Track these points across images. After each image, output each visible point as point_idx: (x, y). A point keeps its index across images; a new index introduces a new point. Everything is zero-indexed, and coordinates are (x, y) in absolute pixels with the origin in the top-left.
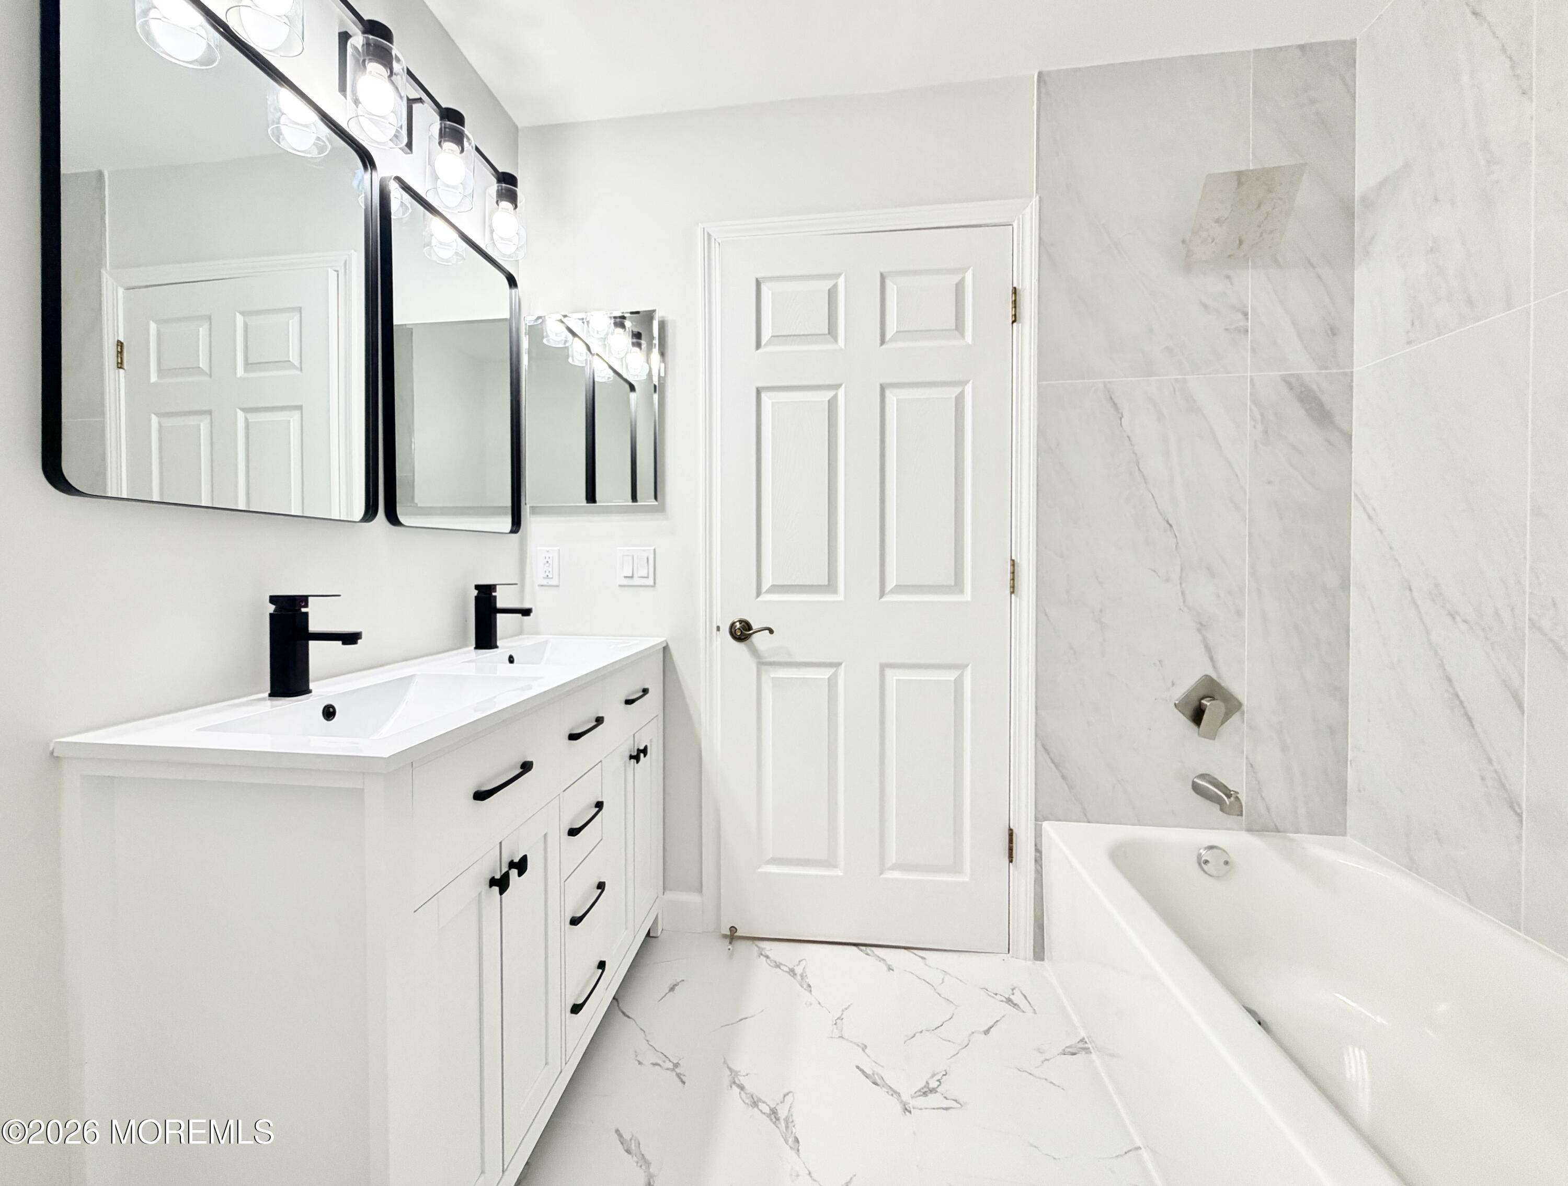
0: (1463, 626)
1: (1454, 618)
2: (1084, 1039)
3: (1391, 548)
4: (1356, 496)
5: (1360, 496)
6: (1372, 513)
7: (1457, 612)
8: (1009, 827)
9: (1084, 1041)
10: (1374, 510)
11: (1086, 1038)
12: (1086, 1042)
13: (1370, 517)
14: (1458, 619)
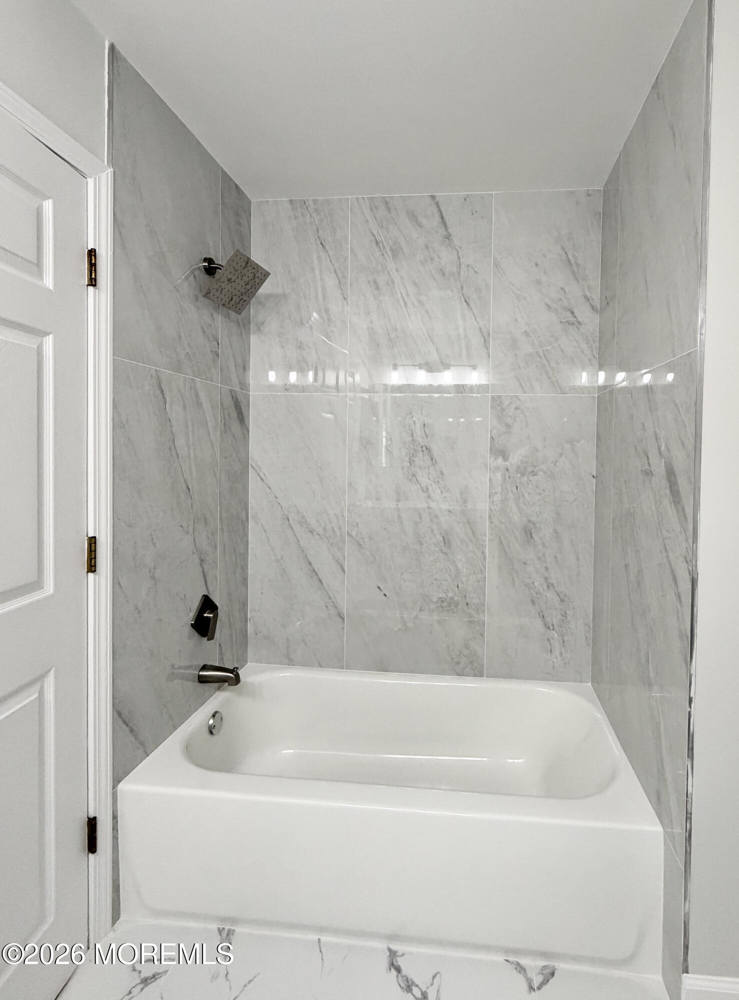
0: (318, 537)
1: (312, 533)
2: (219, 929)
3: (276, 497)
4: (252, 466)
5: (255, 467)
6: (263, 477)
7: (314, 530)
8: (88, 816)
9: (221, 929)
10: (265, 475)
11: (220, 926)
12: (224, 929)
13: (261, 479)
14: (314, 533)
